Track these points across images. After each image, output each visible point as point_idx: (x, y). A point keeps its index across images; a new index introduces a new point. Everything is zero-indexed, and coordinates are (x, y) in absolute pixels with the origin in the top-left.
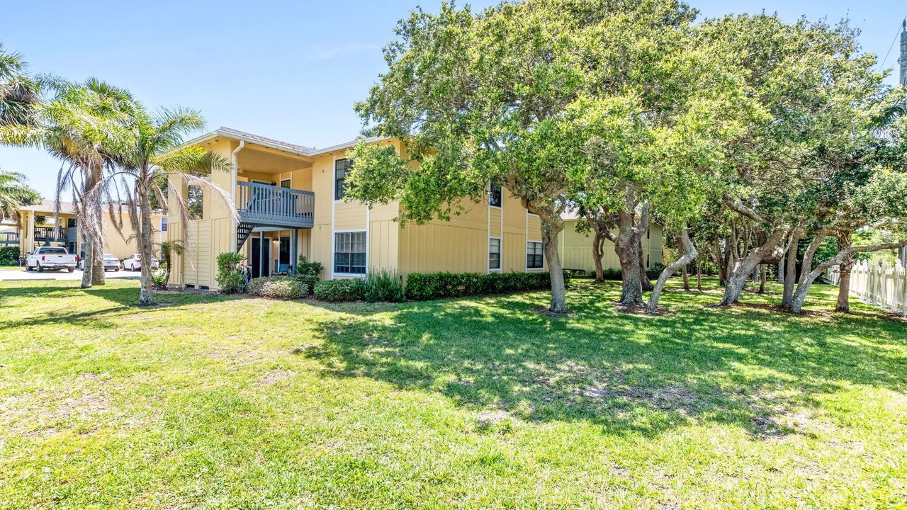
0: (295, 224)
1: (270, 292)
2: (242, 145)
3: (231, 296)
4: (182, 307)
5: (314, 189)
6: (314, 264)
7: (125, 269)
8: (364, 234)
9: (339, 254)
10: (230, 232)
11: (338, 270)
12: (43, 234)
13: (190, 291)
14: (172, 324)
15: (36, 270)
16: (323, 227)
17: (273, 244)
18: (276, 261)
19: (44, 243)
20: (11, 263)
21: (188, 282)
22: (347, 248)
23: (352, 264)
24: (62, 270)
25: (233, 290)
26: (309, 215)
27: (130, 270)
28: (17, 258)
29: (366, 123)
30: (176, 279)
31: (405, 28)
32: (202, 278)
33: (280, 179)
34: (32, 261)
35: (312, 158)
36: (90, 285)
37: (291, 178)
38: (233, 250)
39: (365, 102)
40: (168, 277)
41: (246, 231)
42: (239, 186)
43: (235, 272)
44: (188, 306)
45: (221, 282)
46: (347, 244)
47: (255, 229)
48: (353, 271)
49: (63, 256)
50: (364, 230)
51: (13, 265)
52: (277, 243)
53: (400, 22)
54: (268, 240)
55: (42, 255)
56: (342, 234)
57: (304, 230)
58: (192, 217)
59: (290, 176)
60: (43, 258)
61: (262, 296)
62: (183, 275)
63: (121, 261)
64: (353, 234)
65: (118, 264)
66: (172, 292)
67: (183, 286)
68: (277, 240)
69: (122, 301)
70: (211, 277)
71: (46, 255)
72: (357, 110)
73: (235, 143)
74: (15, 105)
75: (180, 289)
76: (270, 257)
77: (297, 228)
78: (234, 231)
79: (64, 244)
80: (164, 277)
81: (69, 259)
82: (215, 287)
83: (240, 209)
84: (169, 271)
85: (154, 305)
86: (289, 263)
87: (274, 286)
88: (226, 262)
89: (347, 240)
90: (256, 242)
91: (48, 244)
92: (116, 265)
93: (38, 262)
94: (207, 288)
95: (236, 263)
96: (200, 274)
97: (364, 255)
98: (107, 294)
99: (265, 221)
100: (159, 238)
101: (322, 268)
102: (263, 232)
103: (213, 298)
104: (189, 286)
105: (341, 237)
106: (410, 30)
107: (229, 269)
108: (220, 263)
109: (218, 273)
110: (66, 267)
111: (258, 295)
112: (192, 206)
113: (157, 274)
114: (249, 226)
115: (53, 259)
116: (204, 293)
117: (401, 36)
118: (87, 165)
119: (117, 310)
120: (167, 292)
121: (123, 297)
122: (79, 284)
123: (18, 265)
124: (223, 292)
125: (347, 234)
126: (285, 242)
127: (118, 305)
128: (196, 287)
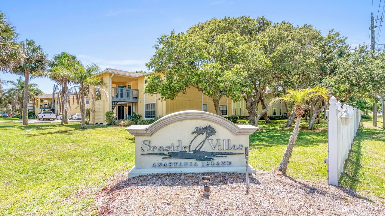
0: (132, 101)
1: (123, 124)
2: (113, 75)
3: (110, 126)
4: (94, 129)
5: (139, 89)
6: (138, 115)
7: (73, 119)
8: (155, 104)
9: (147, 111)
10: (110, 104)
11: (147, 117)
12: (43, 106)
13: (97, 125)
14: (92, 133)
15: (42, 120)
16: (142, 102)
17: (125, 108)
18: (127, 114)
19: (43, 110)
20: (32, 117)
21: (96, 122)
22: (150, 109)
23: (151, 115)
24: (50, 120)
25: (111, 124)
26: (137, 98)
27: (75, 119)
28: (34, 116)
29: (149, 69)
30: (92, 121)
31: (160, 40)
32: (101, 121)
33: (128, 85)
34: (40, 116)
35: (137, 78)
36: (64, 123)
37: (131, 84)
38: (111, 111)
39: (148, 63)
40: (89, 120)
41: (115, 104)
42: (112, 89)
43: (111, 118)
44: (96, 129)
45: (107, 121)
46: (150, 108)
47: (118, 103)
48: (152, 117)
49: (51, 114)
50: (155, 103)
51: (32, 118)
52: (127, 108)
53: (158, 39)
54: (124, 107)
55: (44, 114)
56: (148, 104)
57: (135, 103)
58: (97, 99)
59: (131, 83)
60: (45, 115)
61: (120, 126)
62: (94, 120)
63: (72, 116)
64: (151, 104)
65: (71, 117)
66: (91, 125)
67: (94, 124)
68: (127, 107)
69: (76, 128)
70: (103, 120)
71: (45, 114)
72: (146, 65)
73: (111, 74)
74: (39, 63)
75: (93, 124)
76: (125, 113)
77: (133, 102)
78: (111, 104)
79: (50, 110)
80: (88, 121)
81: (53, 115)
82: (105, 123)
83: (113, 96)
84: (90, 118)
85: (85, 128)
86: (131, 115)
87: (124, 122)
88: (108, 115)
89: (149, 106)
90: (119, 107)
91: (44, 110)
92: (70, 117)
93: (42, 117)
94: (102, 124)
95: (111, 115)
96: (100, 119)
97: (155, 111)
98: (70, 126)
99: (121, 100)
100: (87, 107)
101: (141, 116)
102: (122, 104)
103: (104, 126)
104: (96, 123)
105: (148, 105)
106: (161, 41)
107: (110, 117)
108: (106, 115)
109: (106, 118)
110: (52, 118)
111: (118, 125)
112: (97, 95)
113: (86, 120)
114: (116, 102)
115: (48, 116)
116: (101, 125)
117: (158, 43)
118: (63, 83)
119: (75, 130)
120: (89, 125)
121: (75, 127)
122: (60, 123)
123: (34, 118)
124: (107, 125)
125: (149, 104)
126: (130, 108)
127: (74, 129)
128: (99, 124)
